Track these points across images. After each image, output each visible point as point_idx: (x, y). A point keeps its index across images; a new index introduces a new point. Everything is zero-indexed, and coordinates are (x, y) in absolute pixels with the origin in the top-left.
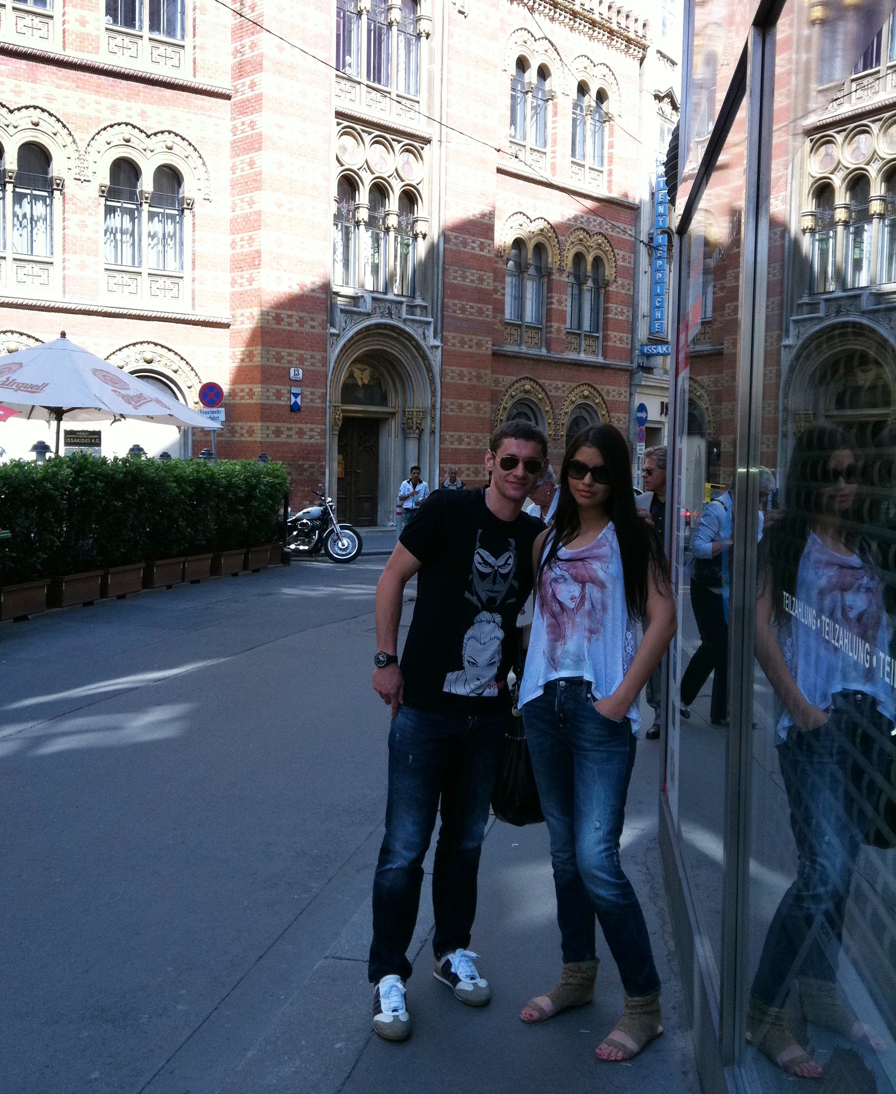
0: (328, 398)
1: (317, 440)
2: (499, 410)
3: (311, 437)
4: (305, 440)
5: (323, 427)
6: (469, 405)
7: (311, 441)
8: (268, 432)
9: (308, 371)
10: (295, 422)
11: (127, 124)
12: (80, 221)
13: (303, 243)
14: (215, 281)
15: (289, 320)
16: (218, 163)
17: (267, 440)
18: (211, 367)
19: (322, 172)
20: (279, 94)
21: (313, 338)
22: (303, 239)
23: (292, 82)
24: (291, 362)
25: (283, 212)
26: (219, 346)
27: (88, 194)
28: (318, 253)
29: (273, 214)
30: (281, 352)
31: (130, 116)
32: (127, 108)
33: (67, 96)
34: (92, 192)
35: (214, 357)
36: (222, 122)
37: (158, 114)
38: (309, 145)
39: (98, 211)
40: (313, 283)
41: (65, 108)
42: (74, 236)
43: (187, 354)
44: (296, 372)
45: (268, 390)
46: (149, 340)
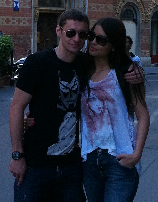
0: (32, 4)
1: (27, 24)
2: (117, 8)
3: (24, 23)
4: (21, 25)
5: (30, 18)
6: (102, 6)
7: (25, 25)
8: (3, 21)
10: (16, 16)
17: (3, 25)
45: (3, 0)
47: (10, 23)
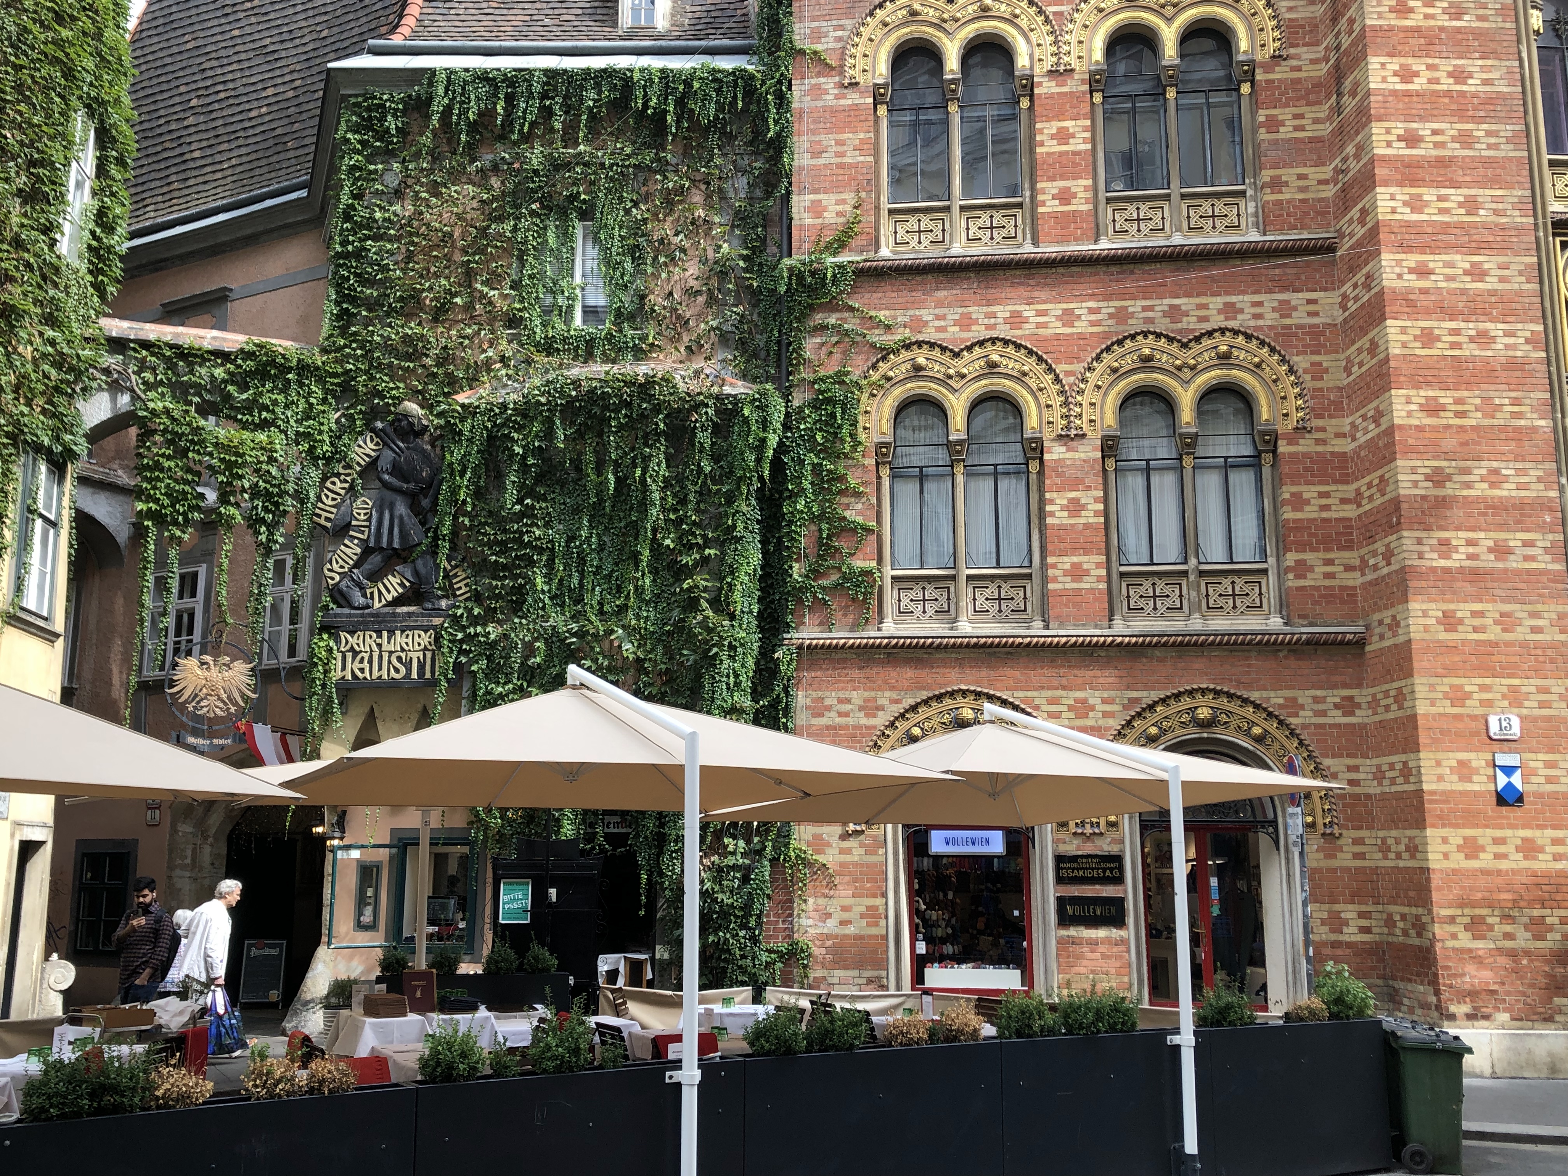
3: (1558, 857)
4: (1543, 864)
8: (1444, 849)
9: (1535, 719)
10: (1513, 826)
11: (1145, 334)
12: (1071, 500)
13: (1496, 472)
14: (1329, 569)
15: (1477, 622)
16: (1320, 364)
17: (1446, 864)
18: (1331, 726)
19: (1528, 335)
20: (1415, 217)
21: (1539, 652)
22: (1495, 464)
23: (1443, 191)
24: (1489, 703)
25: (1444, 422)
26: (1345, 686)
27: (1083, 456)
28: (1533, 486)
29: (1419, 429)
30: (1462, 686)
31: (1151, 321)
32: (1145, 309)
33: (1044, 313)
34: (1090, 451)
35: (1336, 706)
36: (1321, 294)
37: (1201, 306)
38: (1492, 292)
39: (1100, 480)
40: (1527, 544)
41: (1041, 331)
42: (1061, 527)
43: (1281, 706)
44: (1504, 724)
45: (1438, 764)
46: (1204, 686)
47: (1482, 855)
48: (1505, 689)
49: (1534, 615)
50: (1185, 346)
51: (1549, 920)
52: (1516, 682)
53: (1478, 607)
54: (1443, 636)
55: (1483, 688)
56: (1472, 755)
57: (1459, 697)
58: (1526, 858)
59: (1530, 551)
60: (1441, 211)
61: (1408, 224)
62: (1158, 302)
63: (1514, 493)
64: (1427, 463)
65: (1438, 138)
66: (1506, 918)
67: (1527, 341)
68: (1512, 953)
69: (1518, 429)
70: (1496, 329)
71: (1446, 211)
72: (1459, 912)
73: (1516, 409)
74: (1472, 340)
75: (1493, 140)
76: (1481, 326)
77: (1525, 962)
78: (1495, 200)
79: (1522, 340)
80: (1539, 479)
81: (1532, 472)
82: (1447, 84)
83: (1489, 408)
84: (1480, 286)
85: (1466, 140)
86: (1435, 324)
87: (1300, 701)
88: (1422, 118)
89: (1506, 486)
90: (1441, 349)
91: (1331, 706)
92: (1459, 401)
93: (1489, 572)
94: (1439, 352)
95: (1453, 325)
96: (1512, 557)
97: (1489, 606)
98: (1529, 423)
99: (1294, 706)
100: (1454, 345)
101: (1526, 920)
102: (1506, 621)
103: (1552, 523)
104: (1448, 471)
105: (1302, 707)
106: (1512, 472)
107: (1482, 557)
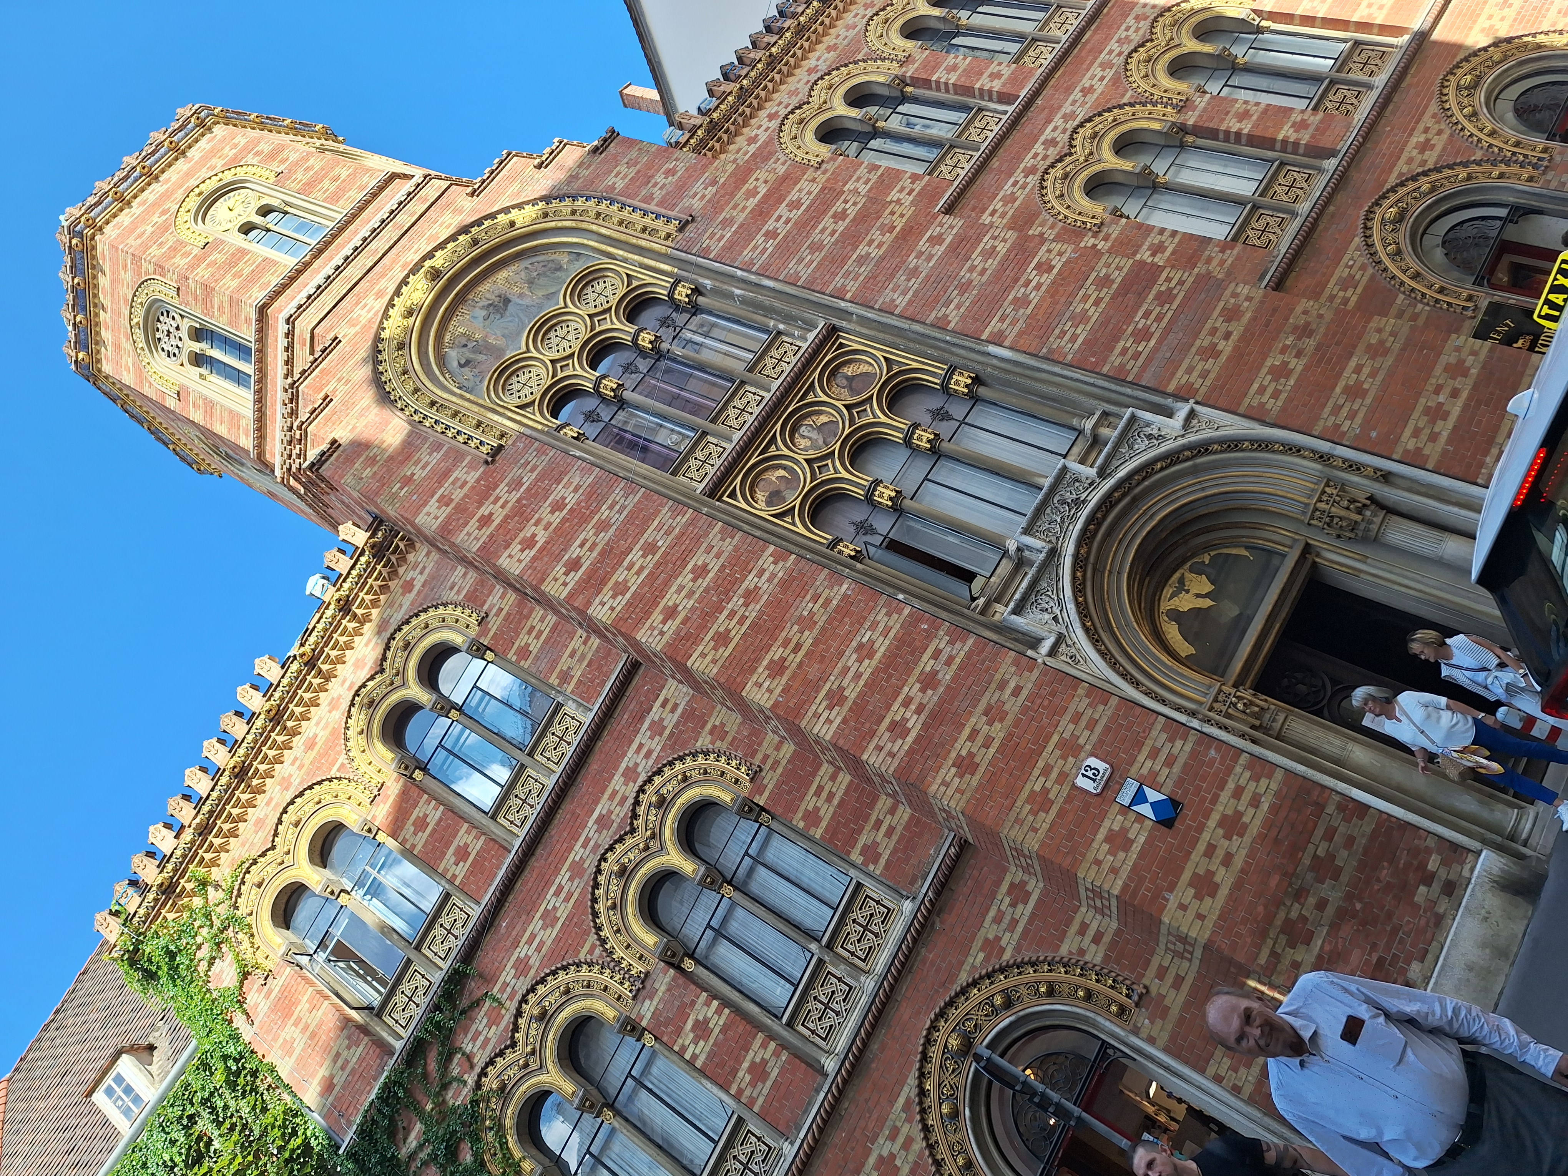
1: (1269, 787)
3: (1255, 802)
4: (1255, 820)
8: (1191, 914)
9: (1101, 742)
10: (1201, 828)
11: (603, 859)
12: (693, 1029)
13: (861, 646)
14: (884, 828)
15: (980, 740)
16: (715, 727)
17: (1209, 923)
18: (1030, 921)
19: (771, 559)
20: (628, 595)
21: (1039, 701)
22: (854, 644)
23: (625, 564)
24: (1063, 777)
25: (794, 665)
26: (998, 883)
27: (663, 988)
28: (890, 624)
29: (786, 690)
30: (1032, 791)
31: (597, 846)
32: (584, 846)
33: (533, 936)
34: (664, 979)
35: (1013, 905)
36: (664, 692)
37: (612, 797)
38: (723, 567)
39: (693, 987)
40: (936, 655)
41: (544, 950)
42: (711, 1056)
43: (987, 959)
44: (1090, 774)
45: (1098, 863)
46: (928, 1023)
47: (1218, 879)
48: (1058, 752)
49: (1002, 685)
50: (633, 831)
51: (1321, 852)
52: (1055, 738)
53: (967, 731)
54: (975, 782)
55: (1046, 771)
56: (1107, 823)
57: (1042, 802)
58: (1241, 835)
59: (944, 657)
60: (638, 573)
61: (629, 604)
62: (587, 830)
63: (887, 642)
64: (818, 701)
65: (588, 545)
66: (1299, 895)
67: (775, 563)
68: (1342, 914)
69: (838, 608)
70: (751, 581)
71: (642, 568)
72: (1270, 942)
73: (821, 601)
74: (746, 605)
75: (617, 507)
76: (740, 592)
77: (1358, 906)
78: (658, 529)
79: (772, 567)
80: (889, 614)
81: (879, 618)
82: (557, 518)
83: (806, 623)
84: (711, 575)
85: (604, 525)
86: (715, 627)
87: (991, 936)
88: (565, 550)
89: (877, 645)
90: (737, 634)
91: (1011, 910)
92: (786, 643)
93: (942, 701)
94: (739, 636)
95: (726, 613)
96: (940, 676)
97: (973, 720)
98: (838, 597)
99: (992, 946)
100: (741, 622)
101: (1310, 876)
102: (994, 714)
103: (932, 625)
104: (835, 687)
105: (998, 939)
106: (869, 633)
107: (924, 702)
